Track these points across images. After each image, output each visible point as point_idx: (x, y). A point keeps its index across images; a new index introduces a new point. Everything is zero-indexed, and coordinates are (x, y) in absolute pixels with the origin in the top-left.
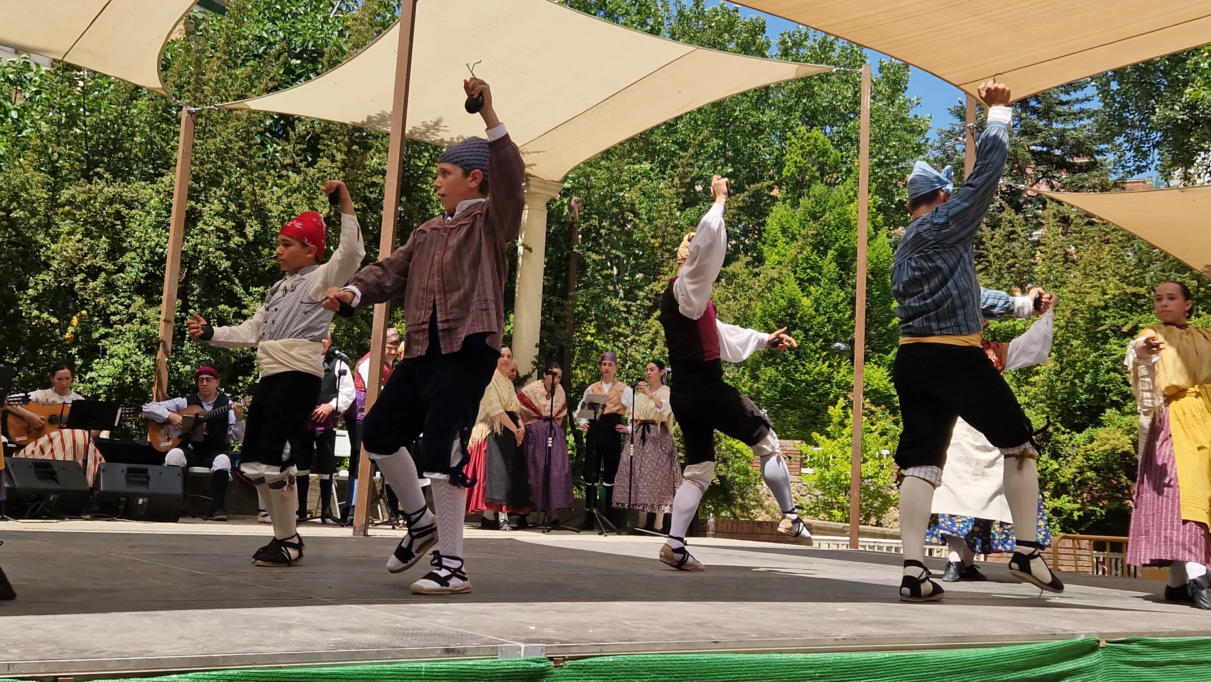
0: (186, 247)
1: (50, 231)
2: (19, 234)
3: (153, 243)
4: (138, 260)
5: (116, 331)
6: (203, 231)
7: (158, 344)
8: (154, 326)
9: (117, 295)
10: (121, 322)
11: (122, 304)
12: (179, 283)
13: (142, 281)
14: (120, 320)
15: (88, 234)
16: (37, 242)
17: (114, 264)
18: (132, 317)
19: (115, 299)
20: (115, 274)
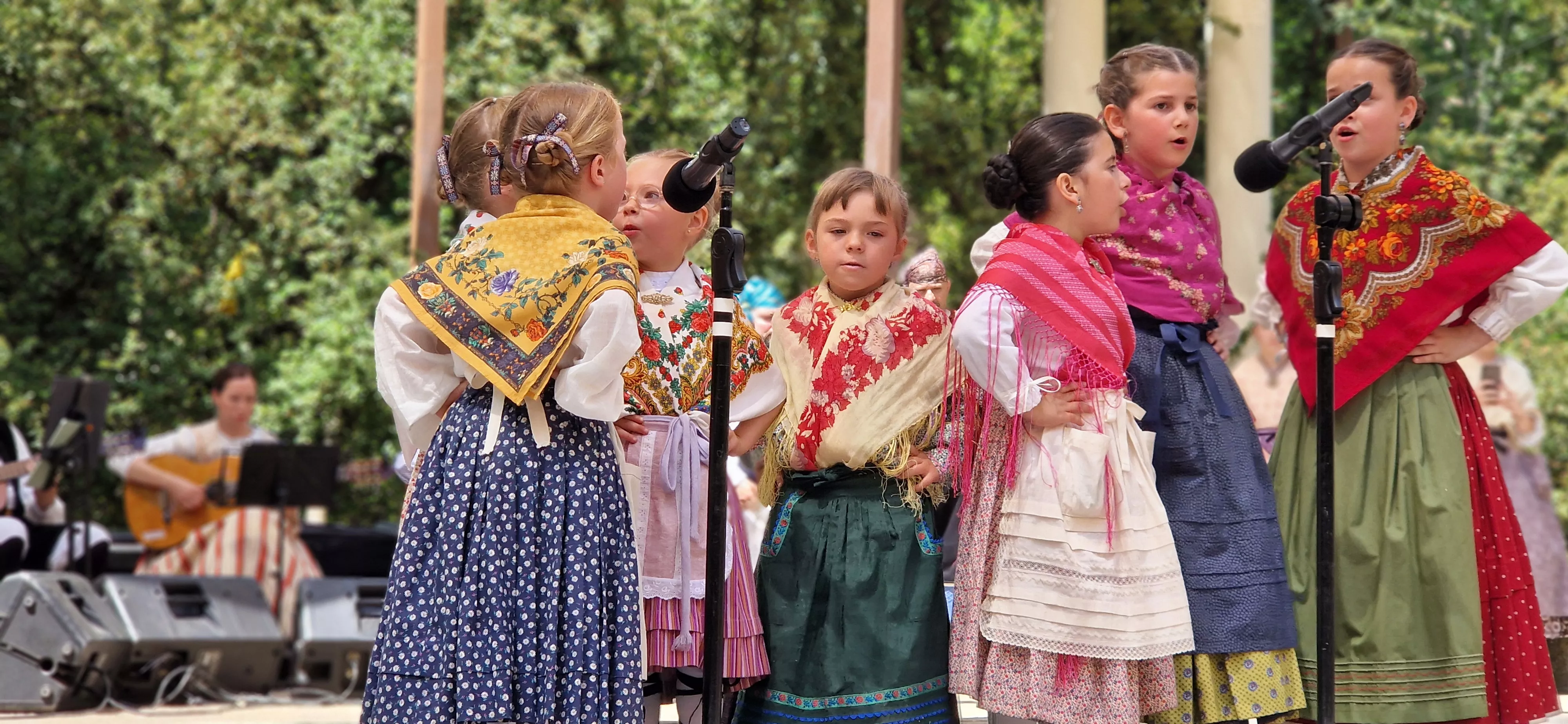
1: (172, 76)
2: (107, 87)
3: (384, 87)
4: (354, 123)
5: (320, 286)
6: (486, 47)
10: (332, 268)
11: (329, 226)
13: (367, 172)
14: (327, 260)
15: (249, 75)
16: (142, 103)
17: (306, 137)
18: (350, 254)
20: (310, 158)
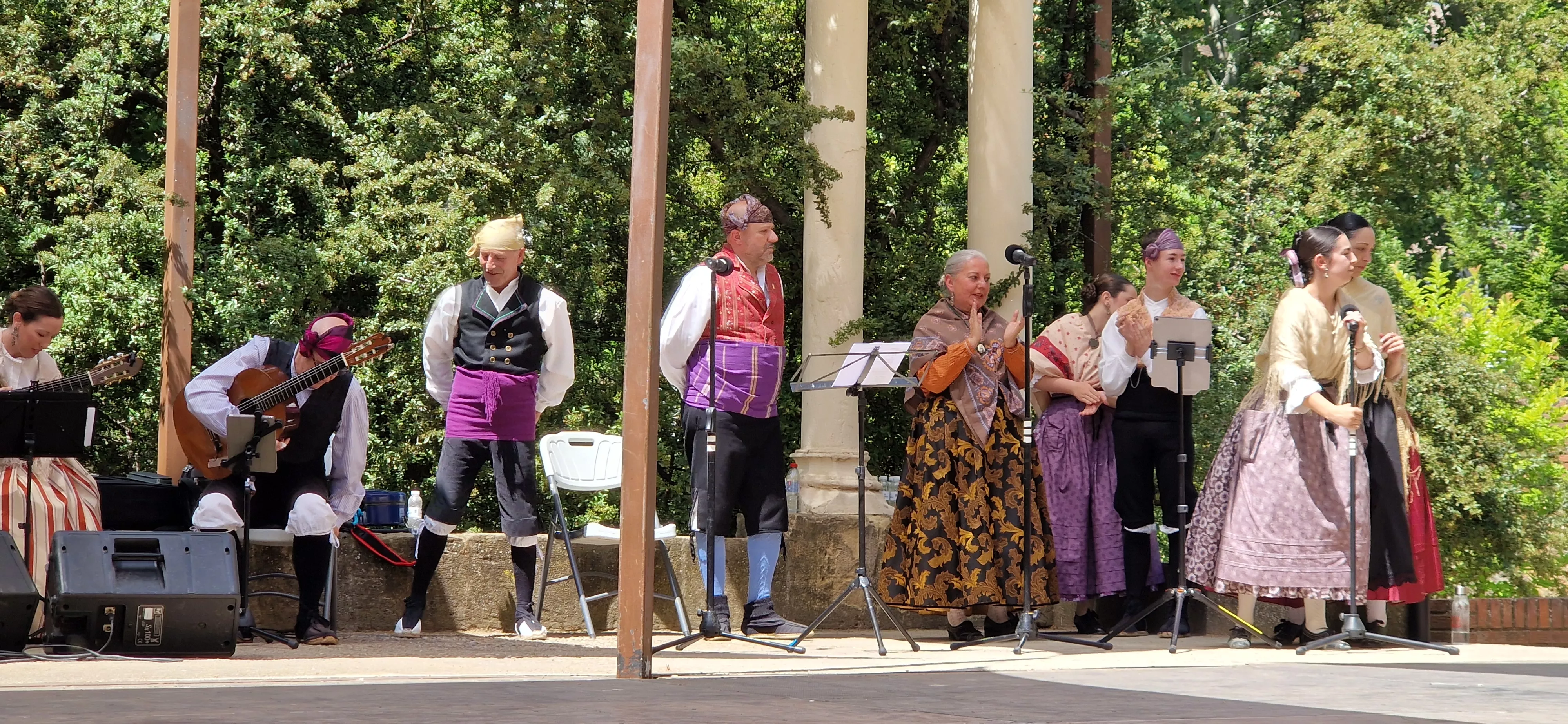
0: (209, 28)
3: (136, 27)
4: (106, 63)
5: (70, 230)
7: (165, 256)
8: (152, 214)
9: (66, 146)
12: (200, 111)
13: (119, 114)
14: (78, 204)
17: (56, 79)
18: (102, 196)
19: (64, 157)
20: (59, 99)
